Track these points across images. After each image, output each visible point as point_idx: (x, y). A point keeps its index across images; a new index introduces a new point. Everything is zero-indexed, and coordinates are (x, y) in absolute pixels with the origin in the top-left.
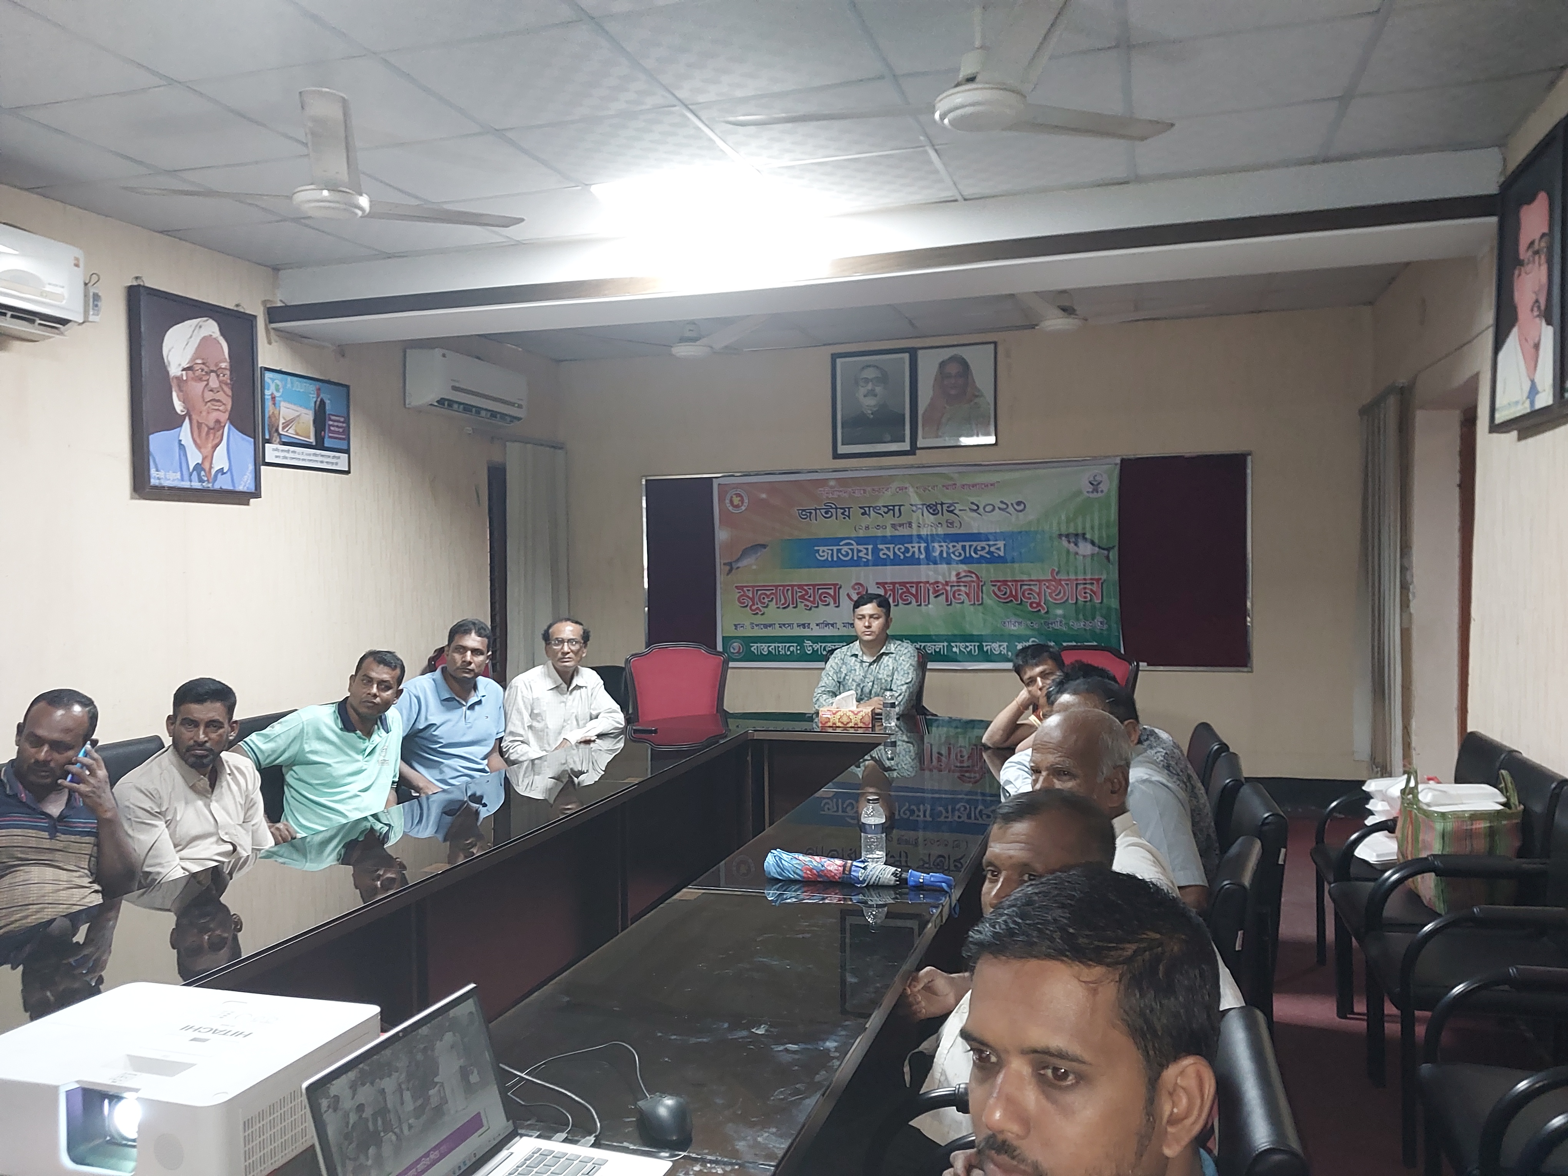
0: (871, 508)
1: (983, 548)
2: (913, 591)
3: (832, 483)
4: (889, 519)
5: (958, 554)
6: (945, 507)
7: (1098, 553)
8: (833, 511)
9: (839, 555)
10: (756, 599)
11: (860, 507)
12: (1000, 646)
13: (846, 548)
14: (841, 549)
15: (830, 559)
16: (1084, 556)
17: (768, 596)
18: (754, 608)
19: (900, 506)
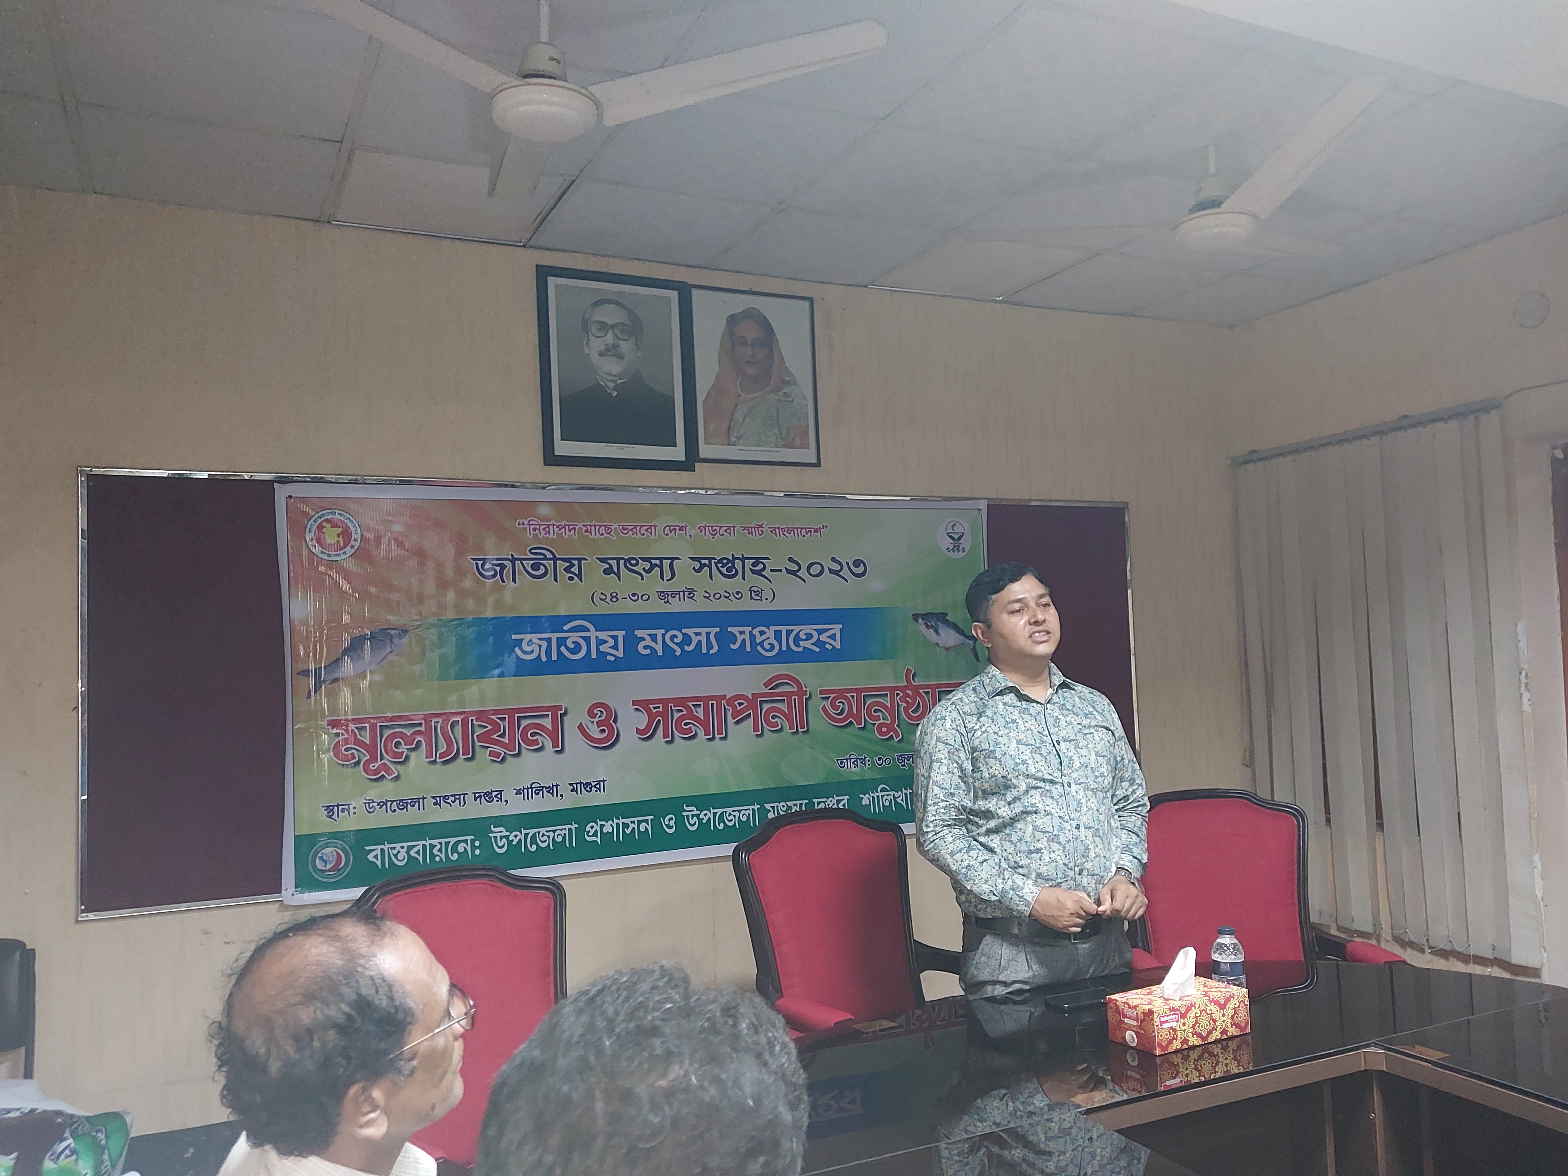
0: (622, 562)
1: (809, 636)
2: (700, 713)
3: (544, 510)
4: (654, 583)
5: (768, 647)
6: (747, 564)
7: (963, 644)
8: (549, 564)
9: (563, 649)
10: (380, 747)
11: (602, 560)
14: (565, 639)
15: (544, 659)
16: (946, 649)
17: (408, 739)
19: (673, 559)
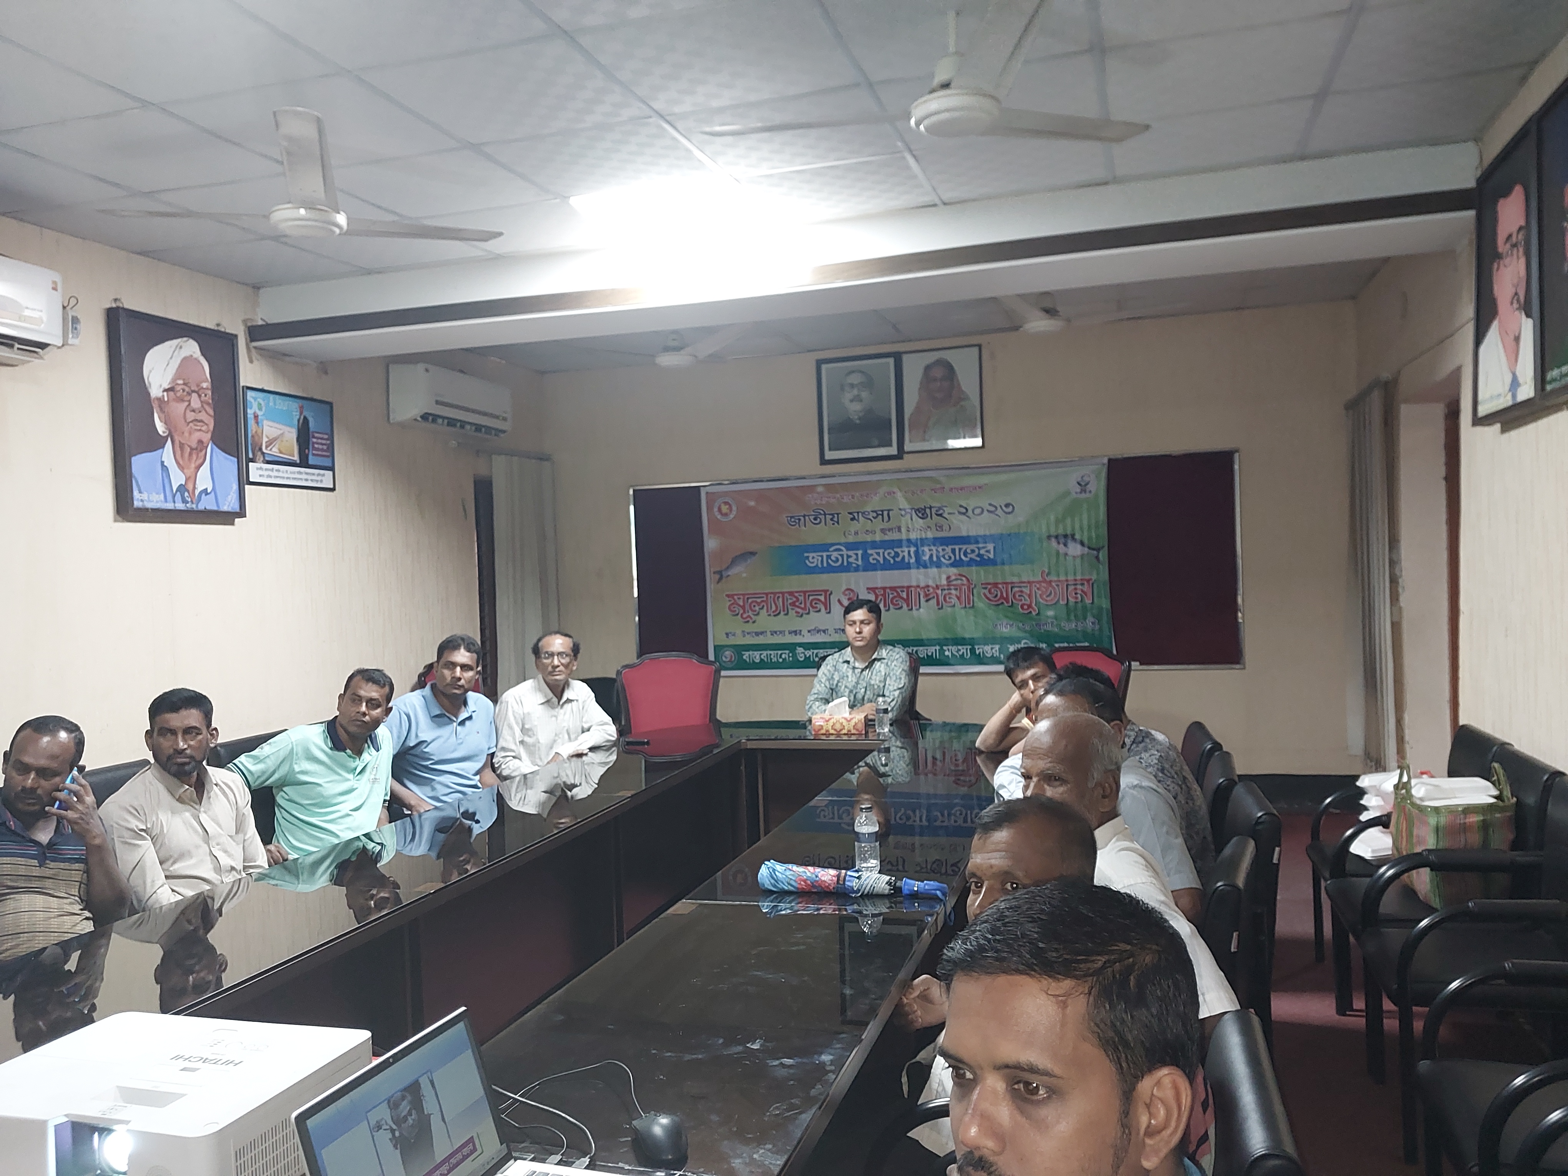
0: (860, 514)
1: (973, 551)
2: (904, 595)
3: (820, 489)
4: (879, 524)
5: (948, 558)
6: (934, 510)
7: (1088, 554)
8: (822, 517)
9: (830, 561)
10: (747, 607)
11: (850, 513)
12: (992, 649)
13: (835, 555)
14: (831, 555)
15: (820, 565)
16: (1074, 557)
17: (759, 604)
18: (745, 616)
19: (889, 510)
